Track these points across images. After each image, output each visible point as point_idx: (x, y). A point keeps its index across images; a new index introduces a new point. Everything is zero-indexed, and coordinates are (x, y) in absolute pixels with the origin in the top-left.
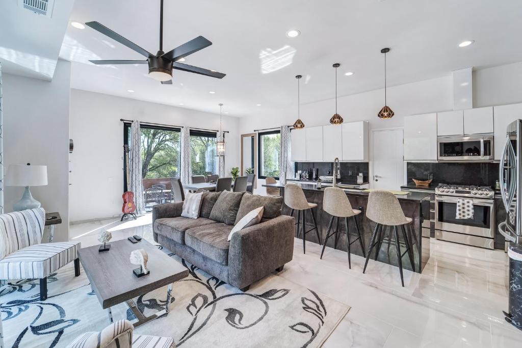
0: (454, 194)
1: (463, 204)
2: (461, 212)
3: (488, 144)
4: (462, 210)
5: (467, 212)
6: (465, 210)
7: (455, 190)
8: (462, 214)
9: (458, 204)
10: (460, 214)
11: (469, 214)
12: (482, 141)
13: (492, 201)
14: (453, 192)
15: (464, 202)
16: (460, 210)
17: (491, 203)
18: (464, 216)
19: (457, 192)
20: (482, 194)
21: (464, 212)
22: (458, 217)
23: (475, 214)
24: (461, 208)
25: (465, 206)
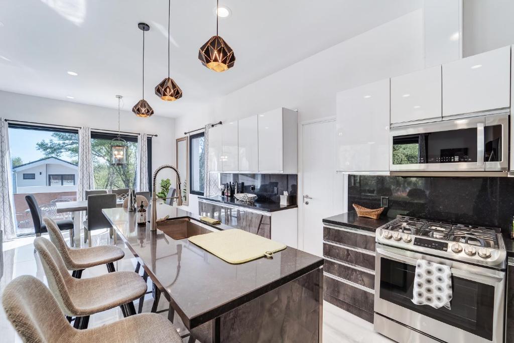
0: (411, 246)
1: (429, 272)
2: (423, 290)
3: (494, 134)
4: (426, 286)
5: (436, 293)
6: (433, 287)
7: (413, 237)
8: (426, 294)
9: (417, 271)
10: (420, 295)
11: (442, 298)
12: (480, 129)
13: (502, 275)
14: (410, 241)
15: (430, 268)
16: (420, 285)
17: (499, 280)
18: (429, 299)
19: (418, 242)
20: (474, 254)
21: (429, 290)
22: (415, 300)
23: (454, 300)
24: (422, 281)
25: (433, 278)
